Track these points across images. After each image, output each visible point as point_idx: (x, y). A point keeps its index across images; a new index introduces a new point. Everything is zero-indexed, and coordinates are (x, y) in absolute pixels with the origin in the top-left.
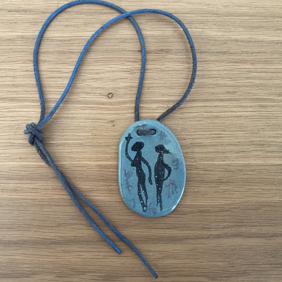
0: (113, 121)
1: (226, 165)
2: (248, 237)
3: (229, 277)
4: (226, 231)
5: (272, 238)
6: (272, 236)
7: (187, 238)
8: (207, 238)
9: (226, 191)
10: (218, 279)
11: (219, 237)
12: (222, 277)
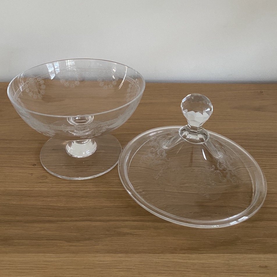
0: (32, 174)
1: (86, 190)
2: (94, 221)
3: (79, 241)
4: (81, 218)
5: (108, 222)
6: (108, 221)
7: (57, 221)
8: (69, 221)
9: (85, 200)
10: (71, 242)
11: (76, 221)
12: (74, 241)
